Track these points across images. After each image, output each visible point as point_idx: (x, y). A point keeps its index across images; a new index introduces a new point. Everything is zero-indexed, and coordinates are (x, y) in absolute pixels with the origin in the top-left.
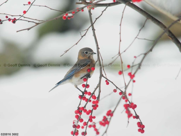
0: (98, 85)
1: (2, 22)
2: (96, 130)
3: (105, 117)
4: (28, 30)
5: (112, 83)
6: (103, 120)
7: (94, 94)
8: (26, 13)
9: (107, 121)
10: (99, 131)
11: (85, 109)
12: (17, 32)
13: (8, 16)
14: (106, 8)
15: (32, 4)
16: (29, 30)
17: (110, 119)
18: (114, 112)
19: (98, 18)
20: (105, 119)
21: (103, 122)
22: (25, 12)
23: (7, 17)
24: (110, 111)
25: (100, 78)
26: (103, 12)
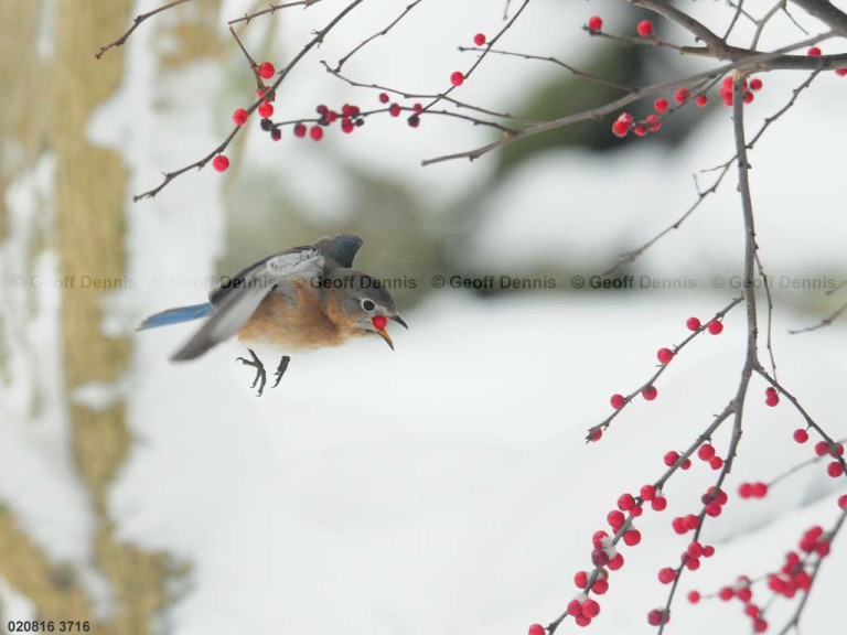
0: (731, 403)
1: (360, 117)
2: (753, 612)
3: (793, 559)
4: (471, 160)
5: (793, 400)
6: (787, 570)
7: (709, 439)
8: (465, 81)
9: (804, 573)
10: (767, 617)
11: (657, 493)
12: (425, 163)
13: (389, 94)
14: (814, 75)
15: (490, 44)
16: (475, 160)
17: (817, 565)
18: (832, 535)
19: (775, 118)
20: (793, 564)
21: (785, 578)
22: (458, 79)
23: (384, 98)
24: (817, 531)
25: (747, 374)
26: (797, 92)
